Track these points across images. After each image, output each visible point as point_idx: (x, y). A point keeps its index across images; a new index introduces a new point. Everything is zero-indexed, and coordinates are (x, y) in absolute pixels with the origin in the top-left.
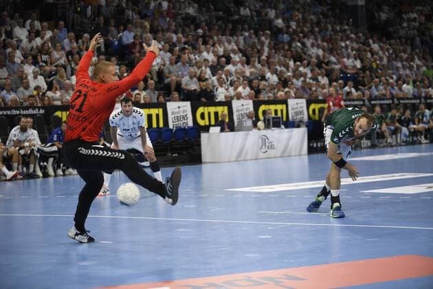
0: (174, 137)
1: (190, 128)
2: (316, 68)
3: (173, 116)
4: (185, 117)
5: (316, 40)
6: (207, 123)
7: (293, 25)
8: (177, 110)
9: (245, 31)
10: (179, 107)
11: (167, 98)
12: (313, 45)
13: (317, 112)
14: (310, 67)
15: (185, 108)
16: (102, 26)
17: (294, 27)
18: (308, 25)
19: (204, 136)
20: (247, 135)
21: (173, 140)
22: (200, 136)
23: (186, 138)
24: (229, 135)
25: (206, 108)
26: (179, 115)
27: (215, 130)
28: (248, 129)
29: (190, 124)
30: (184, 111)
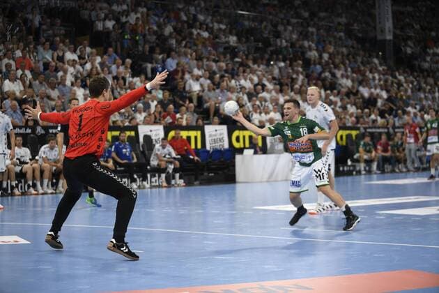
0: (210, 158)
1: (226, 151)
2: (345, 97)
3: (210, 139)
4: (221, 140)
5: (346, 71)
6: (242, 146)
7: (326, 56)
8: (214, 133)
9: (280, 61)
10: (216, 131)
11: (205, 122)
12: (342, 76)
13: (344, 137)
14: (339, 96)
15: (222, 131)
16: (147, 53)
17: (326, 59)
18: (340, 57)
19: (238, 158)
20: (278, 157)
21: (210, 160)
22: (234, 158)
23: (222, 159)
24: (261, 157)
25: (241, 132)
26: (216, 138)
27: (249, 152)
28: (279, 152)
29: (226, 146)
30: (221, 134)
